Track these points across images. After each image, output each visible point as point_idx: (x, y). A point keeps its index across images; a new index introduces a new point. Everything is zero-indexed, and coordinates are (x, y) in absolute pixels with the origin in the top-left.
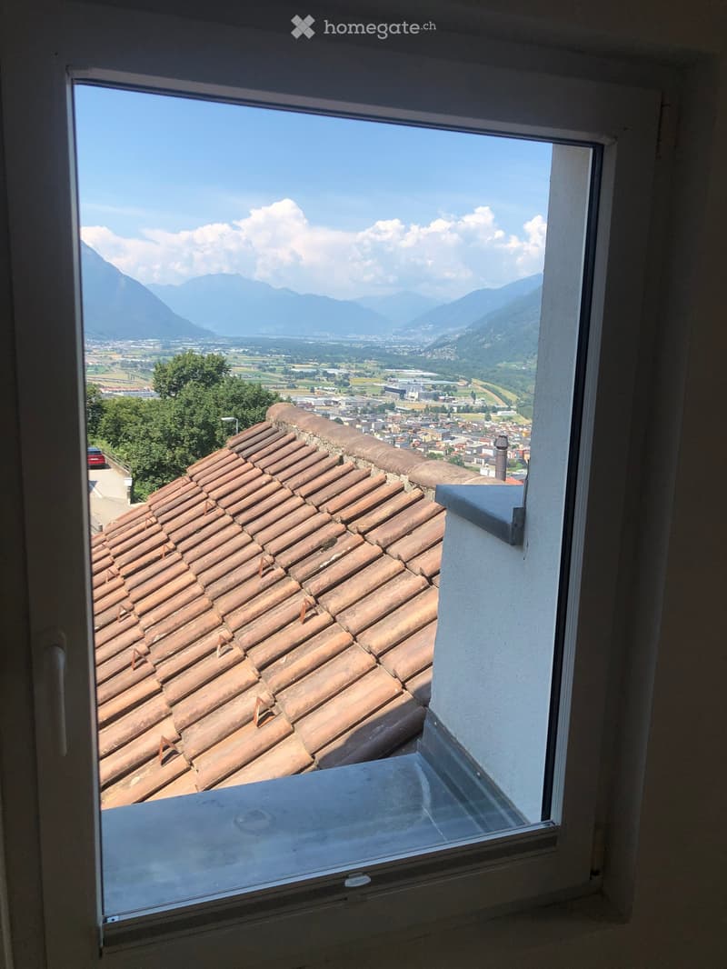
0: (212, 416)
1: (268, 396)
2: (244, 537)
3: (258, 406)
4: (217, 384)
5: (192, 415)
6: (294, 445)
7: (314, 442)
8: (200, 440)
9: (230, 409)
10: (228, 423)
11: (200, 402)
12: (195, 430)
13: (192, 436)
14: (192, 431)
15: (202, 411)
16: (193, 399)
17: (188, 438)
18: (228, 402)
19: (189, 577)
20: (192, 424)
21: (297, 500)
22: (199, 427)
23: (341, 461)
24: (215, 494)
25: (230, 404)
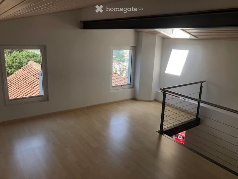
0: (21, 60)
1: (37, 55)
2: (24, 82)
3: (34, 57)
4: (22, 52)
5: (16, 60)
6: (33, 68)
7: (36, 68)
8: (19, 66)
9: (27, 58)
10: (26, 62)
11: (18, 57)
12: (17, 64)
13: (16, 65)
14: (16, 64)
15: (19, 59)
16: (16, 56)
17: (15, 66)
18: (26, 56)
19: (16, 88)
20: (16, 62)
21: (32, 76)
22: (18, 63)
23: (39, 70)
24: (19, 76)
25: (26, 57)
